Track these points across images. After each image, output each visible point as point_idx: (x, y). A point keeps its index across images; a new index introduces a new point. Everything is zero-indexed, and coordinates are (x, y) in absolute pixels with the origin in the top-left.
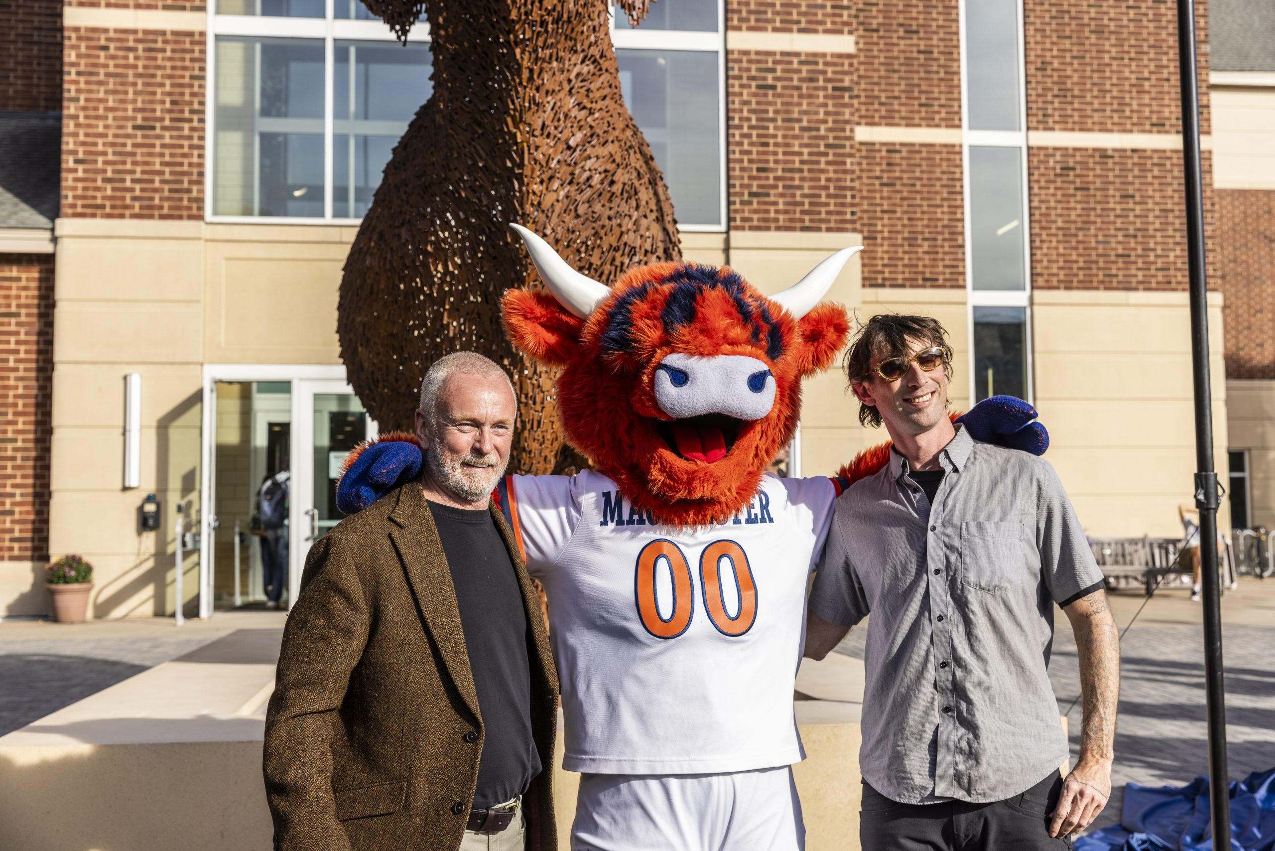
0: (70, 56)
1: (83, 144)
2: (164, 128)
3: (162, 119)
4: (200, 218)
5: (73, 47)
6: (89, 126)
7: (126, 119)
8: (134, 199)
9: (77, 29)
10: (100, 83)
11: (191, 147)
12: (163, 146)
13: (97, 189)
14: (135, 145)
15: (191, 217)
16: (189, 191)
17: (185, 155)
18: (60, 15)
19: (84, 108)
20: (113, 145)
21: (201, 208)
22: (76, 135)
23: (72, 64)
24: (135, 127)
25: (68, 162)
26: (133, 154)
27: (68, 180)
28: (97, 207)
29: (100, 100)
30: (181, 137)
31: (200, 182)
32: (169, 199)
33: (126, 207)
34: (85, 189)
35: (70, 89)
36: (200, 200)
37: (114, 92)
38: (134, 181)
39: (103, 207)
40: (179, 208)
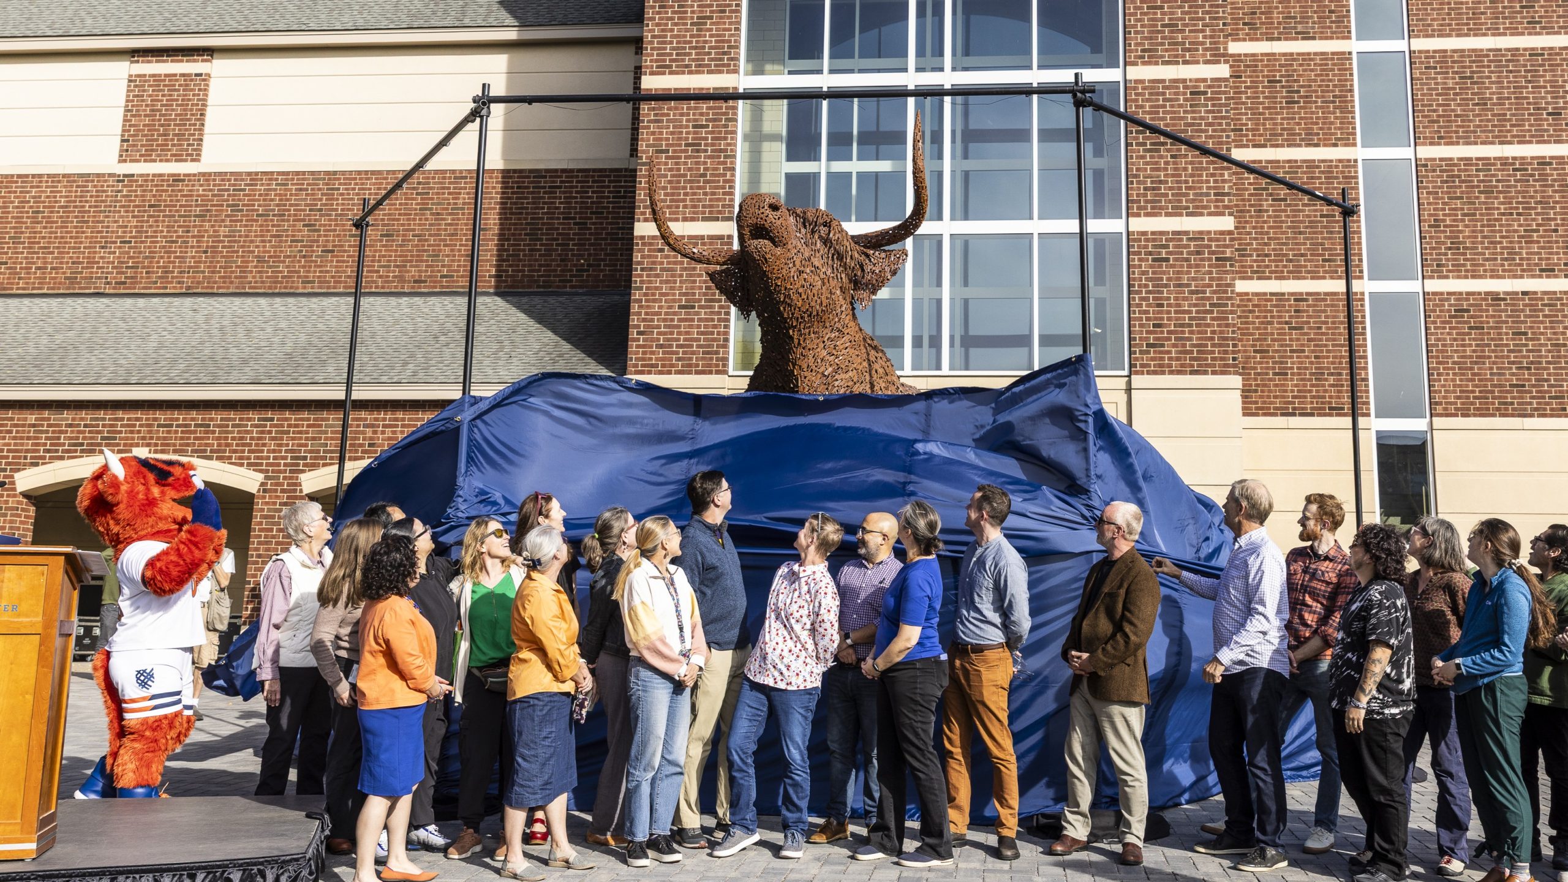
0: (637, 257)
1: (644, 320)
2: (700, 307)
3: (700, 300)
4: (725, 372)
5: (639, 251)
6: (648, 307)
7: (674, 301)
8: (679, 359)
9: (642, 238)
10: (657, 276)
11: (719, 320)
12: (700, 320)
13: (653, 353)
14: (680, 320)
15: (718, 372)
16: (717, 353)
17: (715, 326)
18: (632, 229)
19: (646, 295)
20: (665, 320)
21: (724, 365)
22: (639, 314)
23: (639, 263)
24: (680, 307)
25: (633, 333)
26: (679, 327)
27: (633, 347)
28: (652, 366)
29: (656, 288)
30: (712, 313)
31: (725, 346)
32: (703, 359)
33: (672, 366)
34: (644, 353)
35: (636, 280)
36: (725, 360)
37: (667, 282)
38: (678, 346)
39: (656, 366)
40: (710, 365)
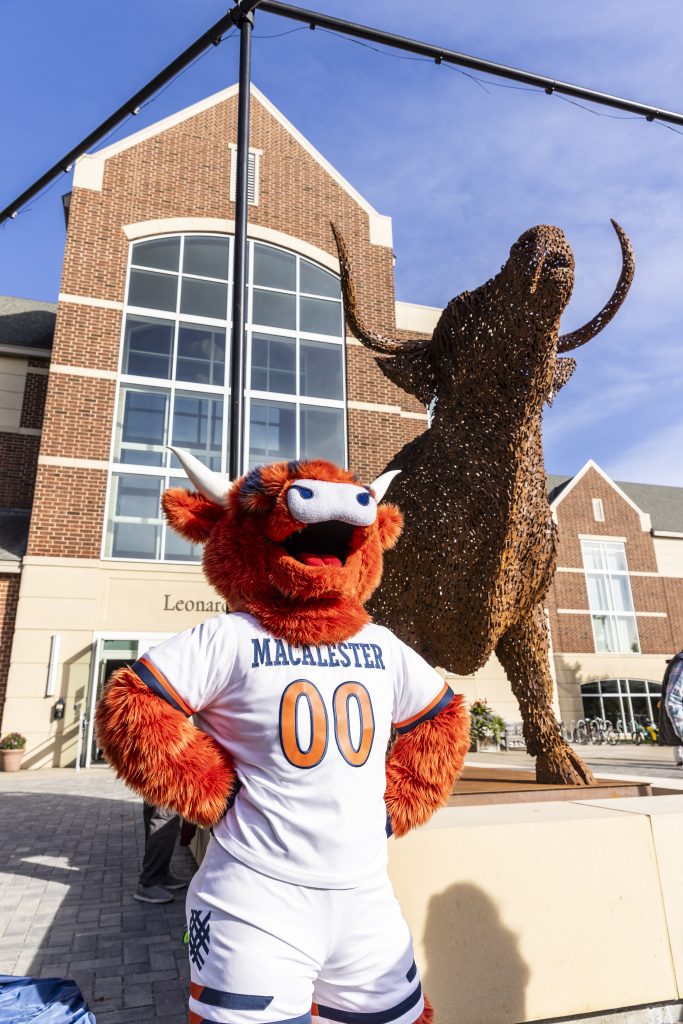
0: (39, 478)
1: (42, 520)
2: (83, 514)
3: (83, 510)
4: (98, 558)
5: (41, 474)
6: (46, 511)
7: (65, 509)
8: (65, 547)
9: (44, 466)
10: (53, 491)
11: (97, 523)
12: (83, 522)
13: (47, 542)
14: (68, 522)
15: (94, 557)
16: (94, 544)
17: (93, 527)
18: (37, 459)
19: (44, 503)
20: (57, 521)
21: (98, 553)
22: (38, 515)
23: (40, 482)
24: (69, 513)
25: (33, 528)
26: (67, 526)
27: (32, 537)
28: (46, 551)
29: (52, 499)
30: (92, 519)
31: (100, 541)
32: (83, 548)
33: (61, 551)
34: (40, 542)
35: (38, 493)
36: (98, 549)
37: (60, 496)
38: (66, 539)
39: (49, 551)
40: (88, 553)
